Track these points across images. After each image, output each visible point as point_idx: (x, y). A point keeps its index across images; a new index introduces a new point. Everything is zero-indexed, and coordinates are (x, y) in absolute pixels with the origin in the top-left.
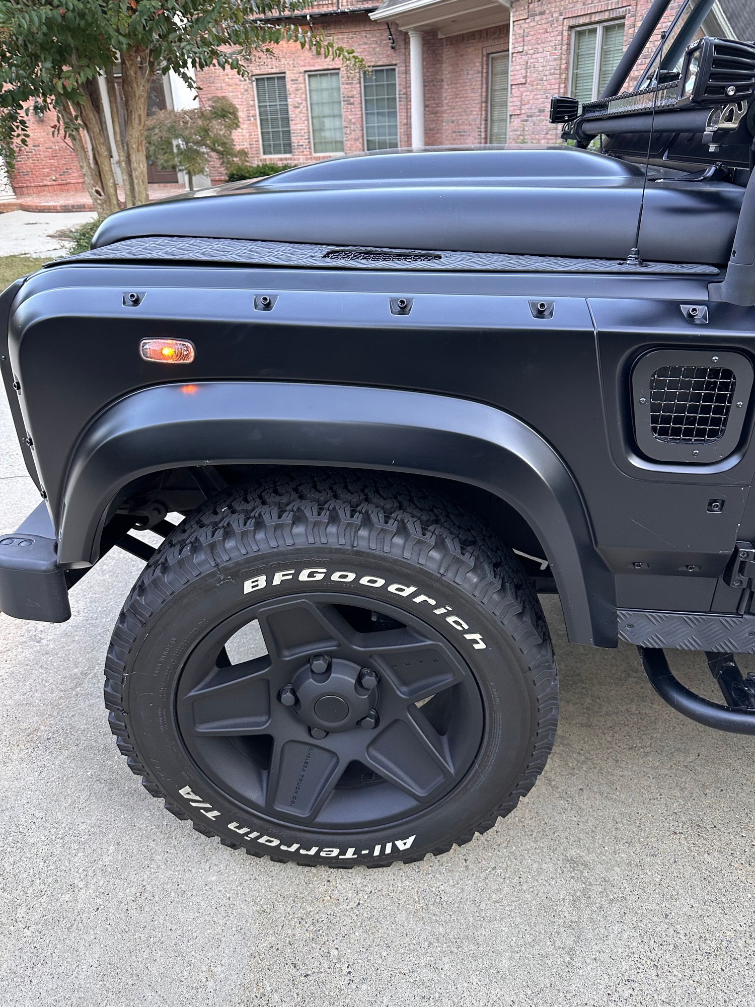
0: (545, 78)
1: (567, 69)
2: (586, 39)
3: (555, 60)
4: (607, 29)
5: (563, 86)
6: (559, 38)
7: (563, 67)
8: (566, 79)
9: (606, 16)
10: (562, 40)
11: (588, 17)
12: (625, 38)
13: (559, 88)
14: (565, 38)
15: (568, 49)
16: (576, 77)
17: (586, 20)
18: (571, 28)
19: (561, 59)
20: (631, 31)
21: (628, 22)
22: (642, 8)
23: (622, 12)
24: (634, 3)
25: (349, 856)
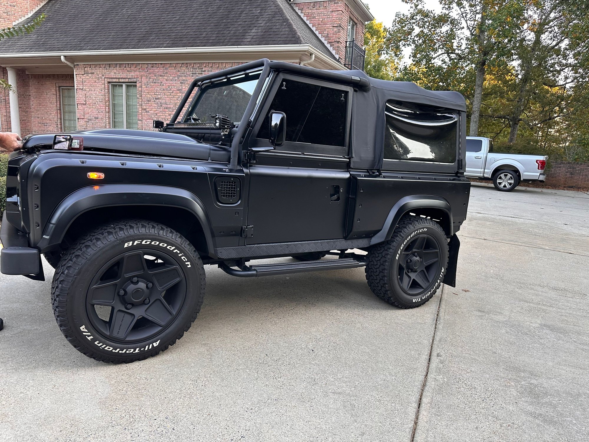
0: (97, 103)
1: (109, 100)
2: (117, 89)
3: (102, 95)
4: (128, 86)
5: (107, 108)
6: (103, 86)
7: (107, 99)
8: (109, 105)
9: (127, 80)
10: (105, 87)
11: (117, 79)
12: (137, 91)
13: (105, 109)
14: (106, 86)
15: (108, 92)
16: (114, 105)
17: (117, 80)
18: (109, 82)
19: (105, 96)
20: (140, 89)
21: (138, 85)
22: (144, 80)
23: (134, 80)
24: (140, 77)
25: (137, 351)
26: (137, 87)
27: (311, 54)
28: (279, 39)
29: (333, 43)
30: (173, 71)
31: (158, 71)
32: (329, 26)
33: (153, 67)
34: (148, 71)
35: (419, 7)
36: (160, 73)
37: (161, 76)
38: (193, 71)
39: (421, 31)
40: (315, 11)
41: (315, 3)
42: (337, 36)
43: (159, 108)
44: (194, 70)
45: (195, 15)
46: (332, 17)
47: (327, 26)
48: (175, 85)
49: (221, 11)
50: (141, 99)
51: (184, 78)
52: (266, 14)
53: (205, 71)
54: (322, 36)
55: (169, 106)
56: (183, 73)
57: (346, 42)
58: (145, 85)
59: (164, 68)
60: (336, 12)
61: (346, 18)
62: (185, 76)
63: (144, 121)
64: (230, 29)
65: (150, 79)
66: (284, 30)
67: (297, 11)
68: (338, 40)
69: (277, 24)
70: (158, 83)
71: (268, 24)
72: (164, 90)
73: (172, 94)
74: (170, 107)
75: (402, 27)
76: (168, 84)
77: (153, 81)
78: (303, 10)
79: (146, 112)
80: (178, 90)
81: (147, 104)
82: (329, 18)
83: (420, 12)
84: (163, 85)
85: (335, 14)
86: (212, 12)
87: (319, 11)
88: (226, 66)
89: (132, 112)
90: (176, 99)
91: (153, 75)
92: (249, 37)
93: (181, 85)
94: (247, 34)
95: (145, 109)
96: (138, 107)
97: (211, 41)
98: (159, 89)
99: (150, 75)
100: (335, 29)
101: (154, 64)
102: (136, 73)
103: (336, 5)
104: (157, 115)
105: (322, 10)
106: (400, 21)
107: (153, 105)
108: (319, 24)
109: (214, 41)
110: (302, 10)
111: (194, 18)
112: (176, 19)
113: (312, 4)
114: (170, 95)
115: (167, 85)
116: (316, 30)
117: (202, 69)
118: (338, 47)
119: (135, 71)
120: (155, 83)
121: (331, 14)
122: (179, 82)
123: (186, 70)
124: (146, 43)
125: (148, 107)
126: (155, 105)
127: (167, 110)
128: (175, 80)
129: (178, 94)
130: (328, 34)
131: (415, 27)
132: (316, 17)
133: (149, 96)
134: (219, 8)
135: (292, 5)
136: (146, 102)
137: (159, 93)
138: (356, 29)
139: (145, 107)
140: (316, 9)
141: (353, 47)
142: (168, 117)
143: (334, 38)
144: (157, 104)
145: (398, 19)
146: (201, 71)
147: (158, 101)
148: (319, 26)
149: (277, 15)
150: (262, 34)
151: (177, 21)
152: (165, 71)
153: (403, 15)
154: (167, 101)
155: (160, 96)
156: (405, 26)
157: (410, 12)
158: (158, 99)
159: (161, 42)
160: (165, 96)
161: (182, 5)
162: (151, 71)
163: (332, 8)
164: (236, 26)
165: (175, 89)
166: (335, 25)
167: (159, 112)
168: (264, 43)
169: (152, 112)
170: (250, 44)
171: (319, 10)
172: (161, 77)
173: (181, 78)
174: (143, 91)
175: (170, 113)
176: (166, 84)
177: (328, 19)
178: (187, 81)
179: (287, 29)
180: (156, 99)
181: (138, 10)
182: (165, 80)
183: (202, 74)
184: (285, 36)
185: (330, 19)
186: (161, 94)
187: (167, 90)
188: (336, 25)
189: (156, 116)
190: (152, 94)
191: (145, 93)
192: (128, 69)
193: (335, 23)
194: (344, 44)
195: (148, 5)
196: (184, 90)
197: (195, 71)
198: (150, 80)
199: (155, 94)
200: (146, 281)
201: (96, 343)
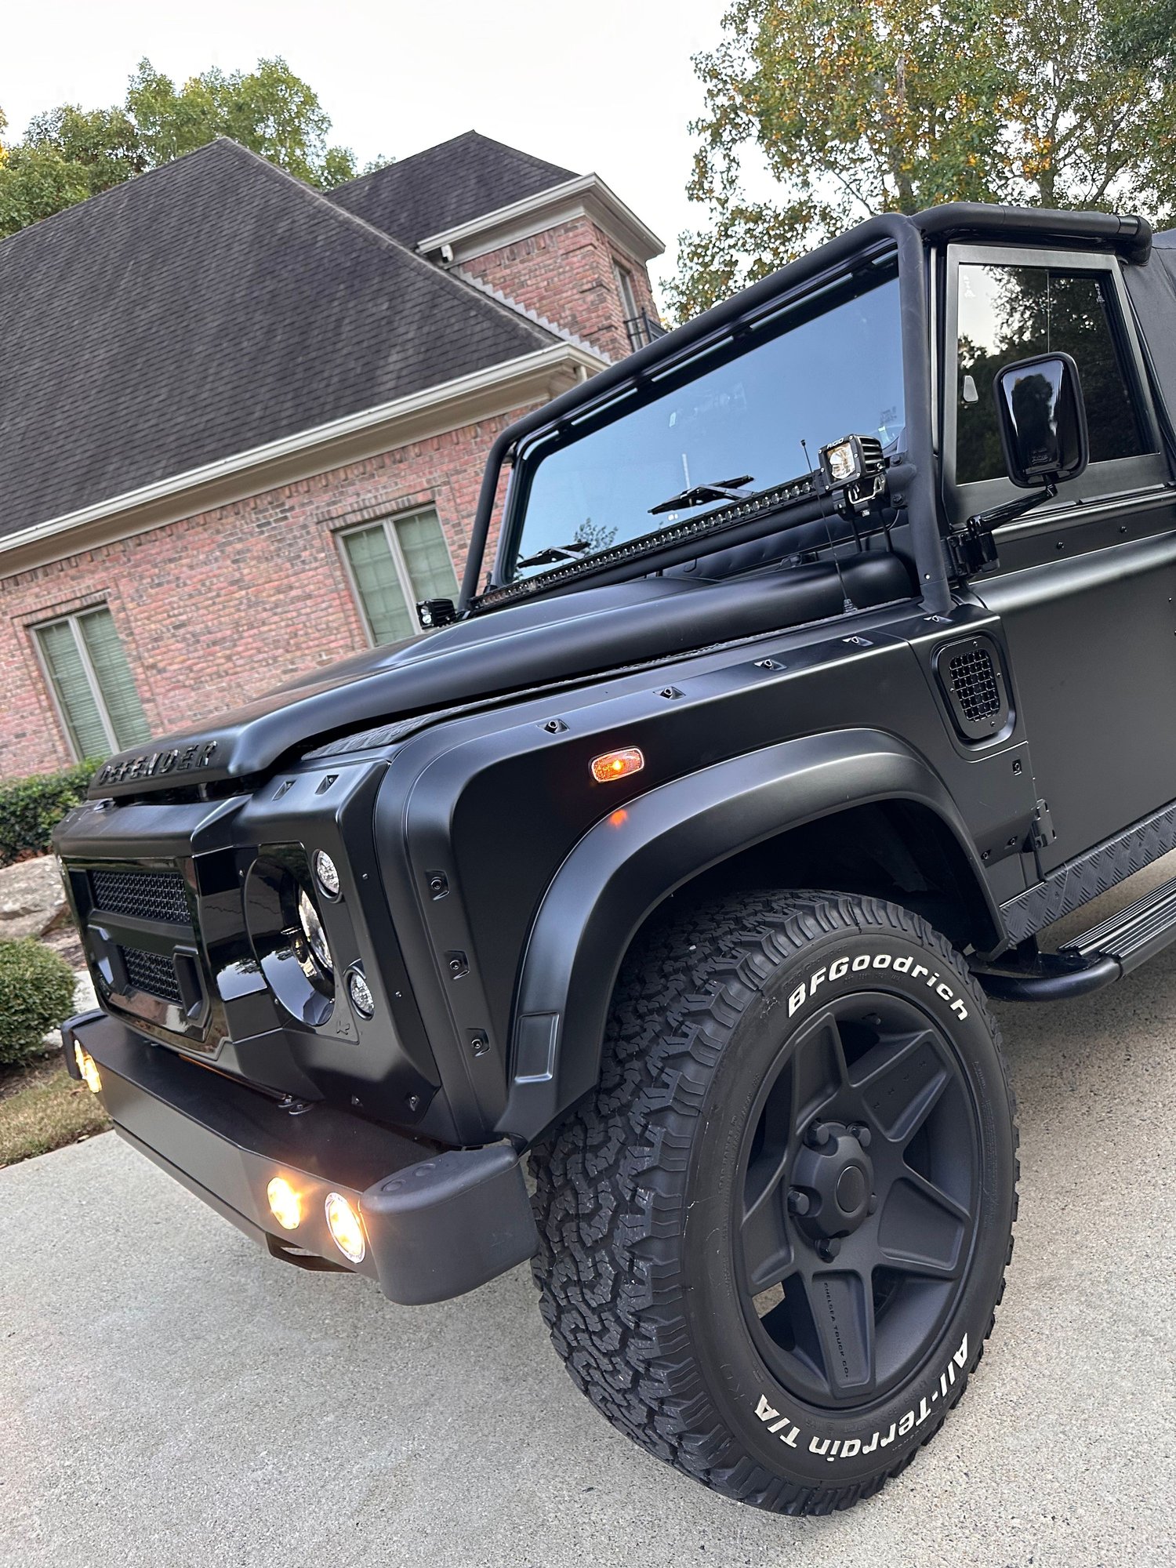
0: (9, 694)
1: (42, 676)
2: (57, 639)
3: (18, 669)
4: (83, 620)
5: (43, 697)
6: (14, 641)
7: (34, 674)
8: (45, 688)
9: (77, 604)
10: (19, 643)
11: (49, 610)
12: (117, 625)
13: (39, 701)
14: (24, 640)
15: (33, 652)
16: (58, 683)
17: (49, 613)
18: (27, 627)
19: (27, 666)
20: (122, 615)
21: (113, 606)
22: (126, 587)
23: (98, 596)
24: (112, 584)
25: (924, 1414)
26: (113, 613)
27: (576, 369)
28: (476, 356)
29: (596, 336)
30: (201, 537)
31: (158, 550)
32: (569, 293)
33: (140, 545)
34: (129, 560)
35: (731, 205)
36: (166, 556)
37: (171, 561)
38: (258, 519)
39: (755, 262)
40: (521, 266)
41: (514, 247)
42: (600, 313)
43: (191, 649)
44: (260, 516)
45: (211, 371)
46: (572, 269)
47: (564, 295)
48: (217, 572)
49: (279, 338)
50: (135, 641)
51: (239, 546)
52: (409, 305)
53: (292, 508)
54: (559, 325)
55: (219, 635)
56: (231, 535)
57: (626, 323)
58: (133, 600)
59: (174, 538)
60: (578, 252)
61: (605, 261)
62: (240, 540)
63: (159, 699)
64: (326, 374)
65: (142, 578)
66: (478, 328)
67: (471, 281)
68: (606, 323)
69: (453, 320)
70: (169, 582)
71: (425, 330)
72: (191, 596)
73: (217, 600)
74: (224, 638)
75: (705, 265)
76: (200, 577)
77: (153, 580)
78: (486, 275)
79: (160, 672)
80: (233, 583)
81: (154, 649)
82: (564, 272)
83: (739, 213)
84: (185, 585)
85: (576, 259)
86: (254, 348)
87: (531, 264)
88: (350, 476)
89: (119, 685)
90: (233, 610)
91: (149, 566)
92: (389, 376)
93: (235, 566)
94: (379, 372)
95: (153, 666)
96: (131, 666)
97: (284, 422)
98: (175, 599)
99: (139, 569)
100: (590, 297)
101: (142, 537)
102: (97, 576)
103: (571, 234)
104: (191, 671)
105: (538, 259)
106: (695, 254)
107: (173, 647)
108: (542, 299)
109: (294, 419)
110: (483, 275)
111: (210, 379)
112: (161, 398)
113: (507, 252)
114: (214, 604)
115: (195, 580)
116: (539, 315)
117: (283, 504)
118: (614, 340)
119: (93, 572)
120: (159, 585)
121: (564, 263)
122: (229, 562)
123: (238, 523)
124: (103, 485)
125: (159, 658)
126: (180, 646)
127: (217, 648)
128: (216, 560)
129: (237, 595)
130: (574, 317)
131: (737, 255)
132: (529, 282)
133: (153, 626)
134: (270, 332)
135: (452, 271)
136: (150, 646)
137: (181, 610)
138: (634, 286)
139: (151, 661)
140: (522, 262)
141: (647, 331)
142: (226, 666)
143: (594, 321)
144: (184, 639)
145: (687, 250)
146: (282, 512)
147: (182, 631)
148: (544, 302)
149: (441, 300)
150: (421, 357)
151: (168, 402)
152: (180, 544)
153: (699, 235)
154: (210, 624)
155: (184, 617)
156: (712, 261)
157: (714, 221)
158: (182, 625)
159: (146, 470)
160: (202, 612)
161: (164, 357)
162: (138, 557)
163: (562, 245)
164: (338, 361)
165: (222, 585)
166: (586, 287)
167: (196, 661)
168: (437, 377)
169: (175, 667)
170: (399, 392)
171: (529, 261)
172: (172, 565)
173: (229, 549)
174: (132, 618)
175: (228, 652)
176: (190, 578)
177: (562, 277)
178: (248, 551)
179: (486, 325)
180: (176, 627)
181: (42, 411)
182: (185, 569)
183: (286, 518)
184: (489, 342)
185: (567, 275)
186: (188, 609)
187: (200, 594)
188: (589, 286)
189: (191, 675)
190: (160, 617)
191: (139, 623)
192: (72, 572)
193: (585, 281)
194: (622, 331)
195: (67, 389)
196: (250, 577)
197: (265, 517)
198: (145, 581)
199: (169, 616)
200: (854, 1122)
201: (813, 1448)
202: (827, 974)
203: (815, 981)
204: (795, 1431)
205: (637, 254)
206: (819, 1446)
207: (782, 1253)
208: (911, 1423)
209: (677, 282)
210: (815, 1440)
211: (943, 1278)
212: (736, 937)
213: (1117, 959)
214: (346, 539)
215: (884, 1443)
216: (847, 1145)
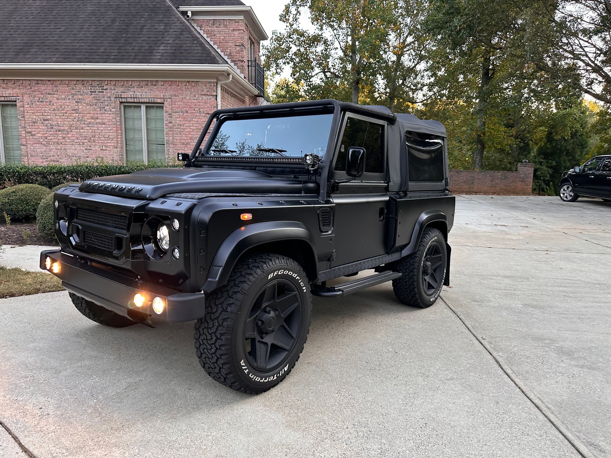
4: (3, 106)
9: (2, 99)
12: (18, 112)
20: (22, 109)
21: (19, 104)
22: (26, 99)
23: (13, 99)
24: (21, 96)
25: (275, 378)
26: (18, 107)
27: (229, 74)
28: (193, 58)
29: (237, 62)
30: (66, 89)
31: (45, 88)
32: (231, 44)
33: (38, 84)
34: (31, 88)
35: (295, 27)
36: (48, 91)
37: (49, 94)
38: (91, 89)
39: (298, 50)
40: (215, 28)
41: (215, 21)
42: (240, 55)
43: (49, 130)
44: (92, 88)
45: (86, 27)
46: (234, 36)
47: (229, 44)
48: (68, 104)
49: (117, 24)
50: (25, 120)
51: (80, 97)
52: (172, 30)
53: (106, 89)
54: (224, 54)
55: (62, 128)
56: (78, 92)
57: (248, 61)
58: (28, 104)
59: (53, 85)
60: (238, 31)
61: (246, 37)
62: (81, 95)
63: (29, 146)
64: (133, 45)
65: (35, 97)
66: (197, 48)
67: (196, 27)
68: (242, 59)
69: (187, 42)
70: (46, 102)
71: (176, 42)
72: (54, 110)
73: (65, 114)
74: (64, 130)
75: (280, 45)
76: (60, 104)
77: (39, 99)
78: (202, 27)
79: (32, 135)
80: (74, 110)
81: (32, 126)
82: (231, 36)
83: (296, 31)
84: (53, 105)
85: (236, 33)
86: (106, 24)
87: (219, 29)
88: (133, 84)
89: (12, 135)
90: (71, 120)
91: (39, 93)
92: (158, 54)
93: (77, 104)
94: (155, 51)
95: (30, 132)
96: (20, 130)
97: (112, 57)
98: (47, 109)
99: (35, 93)
100: (238, 48)
101: (39, 81)
102: (14, 90)
103: (237, 24)
104: (46, 138)
105: (222, 28)
106: (277, 39)
107: (41, 127)
108: (221, 42)
109: (116, 57)
110: (201, 27)
111: (84, 30)
112: (61, 30)
113: (212, 22)
114: (63, 115)
115: (58, 104)
116: (218, 48)
117: (103, 87)
118: (243, 66)
119: (13, 88)
120: (41, 102)
121: (232, 33)
122: (74, 101)
123: (82, 88)
124: (28, 56)
125: (34, 130)
126: (44, 127)
127: (60, 133)
128: (69, 99)
129: (74, 115)
130: (231, 53)
131: (292, 45)
132: (217, 35)
133: (34, 117)
134: (113, 21)
135: (189, 21)
136: (31, 124)
137: (49, 114)
138: (254, 49)
139: (29, 130)
140: (216, 27)
141: (255, 66)
142: (62, 141)
143: (237, 57)
144: (46, 125)
145: (275, 37)
146: (102, 89)
147: (47, 122)
148: (221, 44)
149: (184, 33)
150: (172, 51)
151: (64, 32)
152: (55, 89)
153: (280, 33)
154: (59, 123)
155: (49, 117)
156: (283, 44)
157: (286, 30)
158: (47, 120)
159: (48, 56)
160: (57, 117)
161: (66, 14)
162: (36, 88)
163: (232, 26)
164: (140, 42)
165: (69, 110)
166: (237, 44)
167: (49, 135)
168: (177, 61)
169: (40, 135)
170: (160, 61)
171: (219, 27)
172: (50, 96)
173: (76, 97)
174: (26, 111)
175: (64, 135)
176: (56, 103)
177: (230, 37)
178: (84, 99)
179: (199, 48)
180: (44, 120)
181: (6, 17)
182: (55, 99)
183: (103, 92)
184: (199, 55)
185: (232, 37)
186: (52, 115)
187: (59, 110)
188: (239, 44)
189: (46, 140)
190: (39, 114)
191: (28, 114)
192: (4, 86)
193: (237, 42)
194: (246, 63)
195: (19, 12)
196: (81, 110)
197: (94, 89)
198: (35, 98)
199: (43, 115)
200: (275, 310)
201: (250, 376)
202: (278, 272)
203: (275, 273)
204: (247, 370)
205: (258, 37)
206: (251, 376)
207: (253, 333)
208: (272, 379)
209: (268, 47)
210: (251, 374)
211: (286, 350)
212: (260, 260)
213: (343, 291)
214: (125, 107)
215: (265, 381)
216: (272, 314)
